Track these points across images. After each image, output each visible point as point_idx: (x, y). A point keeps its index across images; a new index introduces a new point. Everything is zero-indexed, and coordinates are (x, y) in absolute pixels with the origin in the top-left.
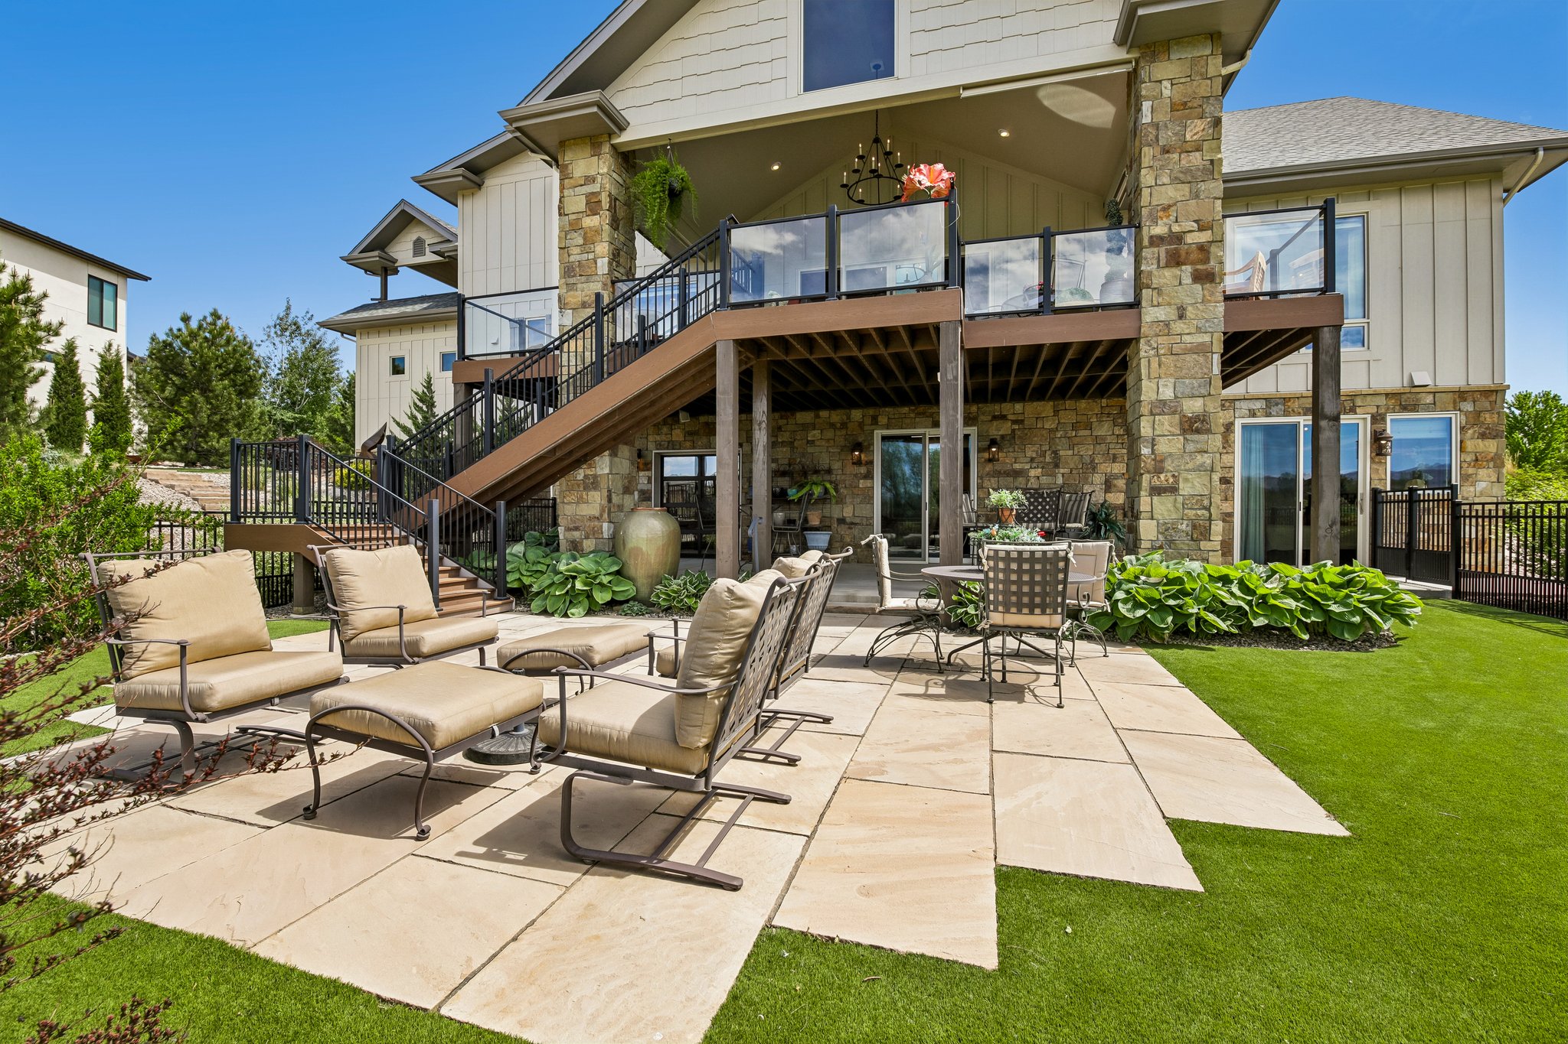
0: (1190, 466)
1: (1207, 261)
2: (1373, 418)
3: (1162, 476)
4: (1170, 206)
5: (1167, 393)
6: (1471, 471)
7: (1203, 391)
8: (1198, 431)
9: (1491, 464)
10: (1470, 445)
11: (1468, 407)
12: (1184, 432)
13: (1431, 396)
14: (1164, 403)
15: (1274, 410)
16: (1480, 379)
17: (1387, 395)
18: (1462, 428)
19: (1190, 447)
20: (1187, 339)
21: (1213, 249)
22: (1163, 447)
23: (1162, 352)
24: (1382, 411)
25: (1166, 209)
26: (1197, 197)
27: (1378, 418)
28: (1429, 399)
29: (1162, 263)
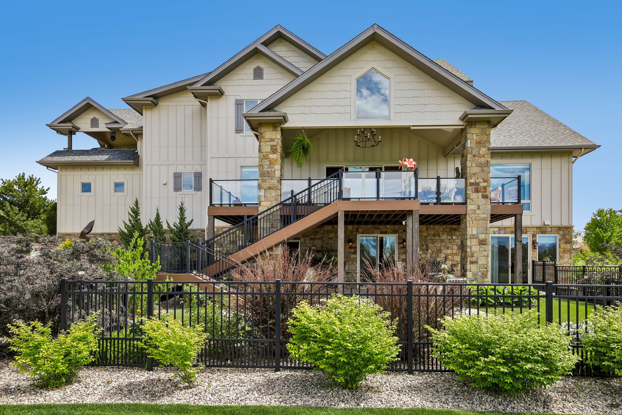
0: (481, 255)
1: (486, 192)
2: (533, 235)
3: (473, 258)
4: (475, 174)
5: (475, 232)
6: (562, 255)
7: (485, 232)
8: (483, 244)
9: (568, 253)
10: (562, 246)
11: (561, 232)
12: (479, 244)
13: (550, 229)
14: (474, 235)
15: (501, 232)
16: (565, 223)
17: (537, 227)
18: (560, 240)
19: (481, 249)
20: (480, 215)
21: (488, 188)
22: (474, 249)
23: (473, 219)
24: (535, 233)
25: (474, 174)
26: (483, 172)
27: (534, 236)
28: (550, 230)
29: (473, 191)
